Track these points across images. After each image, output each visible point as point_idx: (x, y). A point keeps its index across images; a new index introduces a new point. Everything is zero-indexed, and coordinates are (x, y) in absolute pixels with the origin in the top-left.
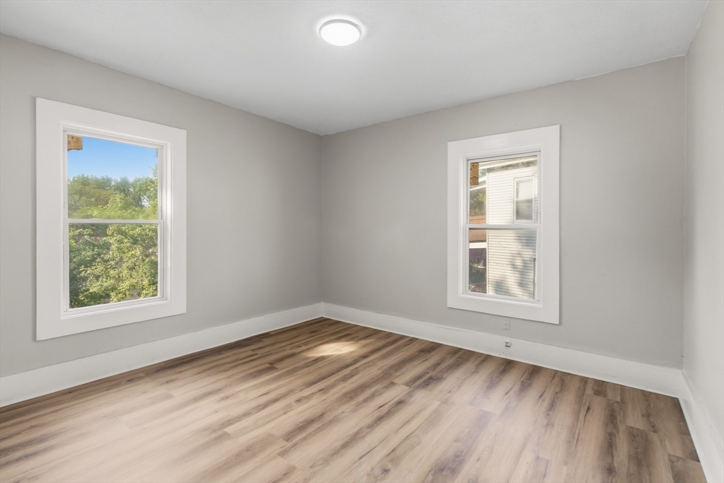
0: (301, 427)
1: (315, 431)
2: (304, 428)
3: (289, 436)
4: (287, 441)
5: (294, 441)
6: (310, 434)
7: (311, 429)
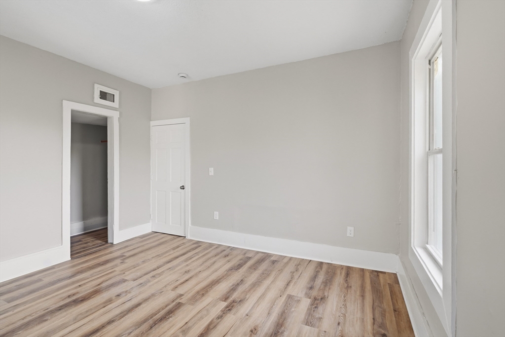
0: (171, 312)
1: (159, 312)
2: (168, 312)
3: (179, 305)
4: (180, 303)
5: (174, 303)
6: (163, 309)
7: (162, 313)
